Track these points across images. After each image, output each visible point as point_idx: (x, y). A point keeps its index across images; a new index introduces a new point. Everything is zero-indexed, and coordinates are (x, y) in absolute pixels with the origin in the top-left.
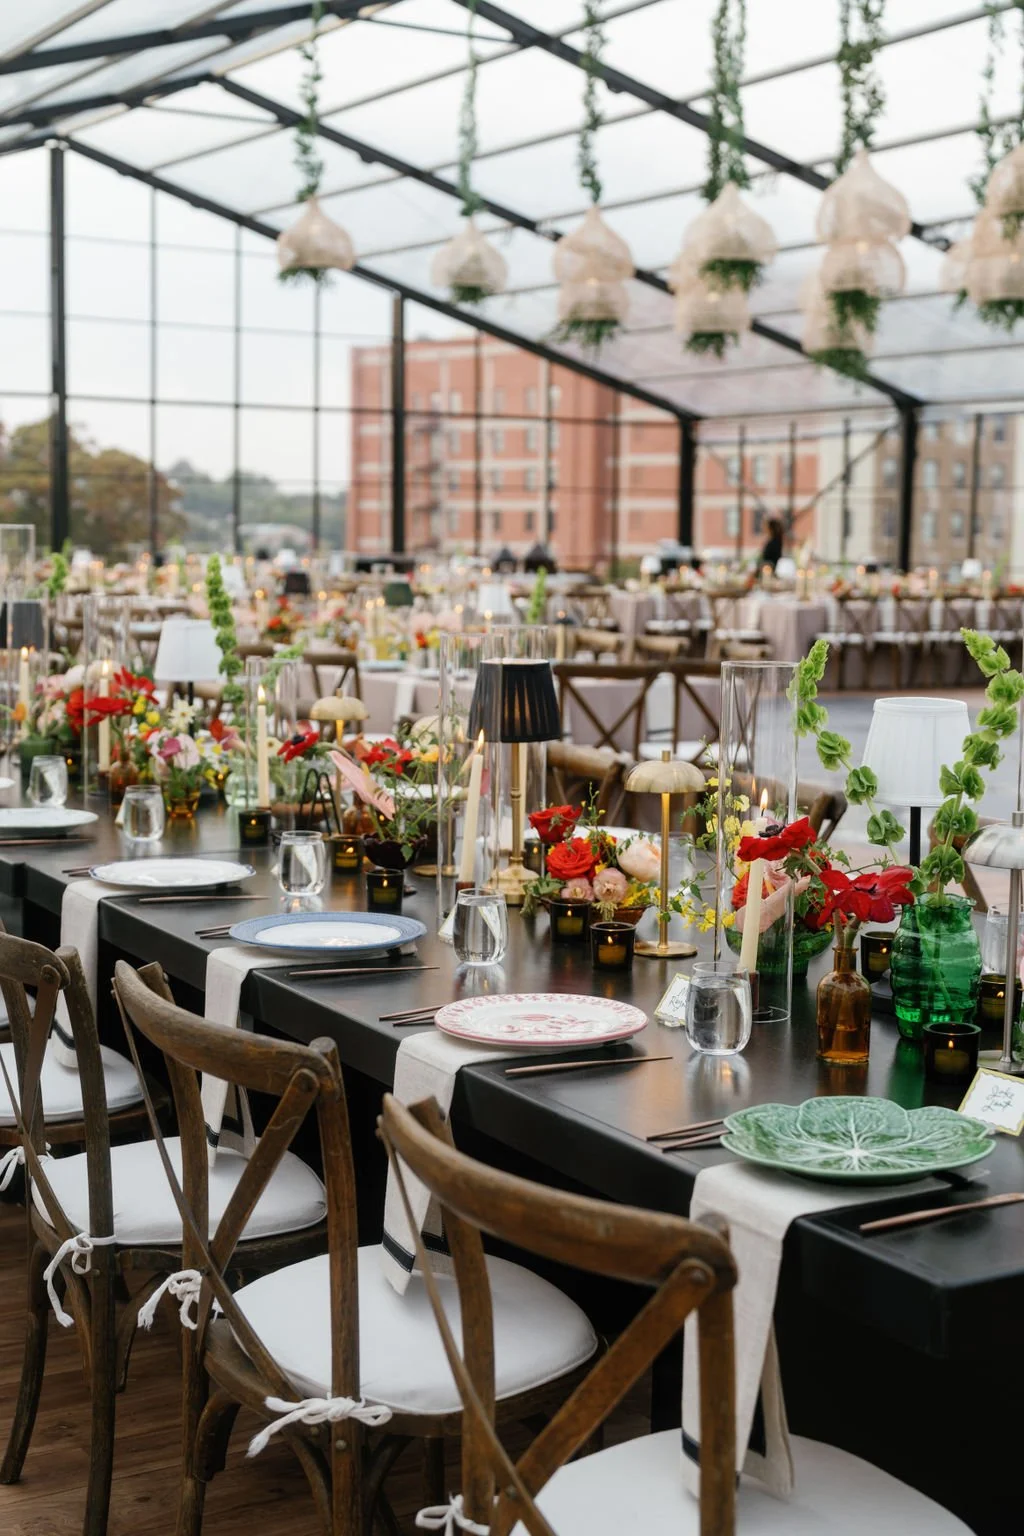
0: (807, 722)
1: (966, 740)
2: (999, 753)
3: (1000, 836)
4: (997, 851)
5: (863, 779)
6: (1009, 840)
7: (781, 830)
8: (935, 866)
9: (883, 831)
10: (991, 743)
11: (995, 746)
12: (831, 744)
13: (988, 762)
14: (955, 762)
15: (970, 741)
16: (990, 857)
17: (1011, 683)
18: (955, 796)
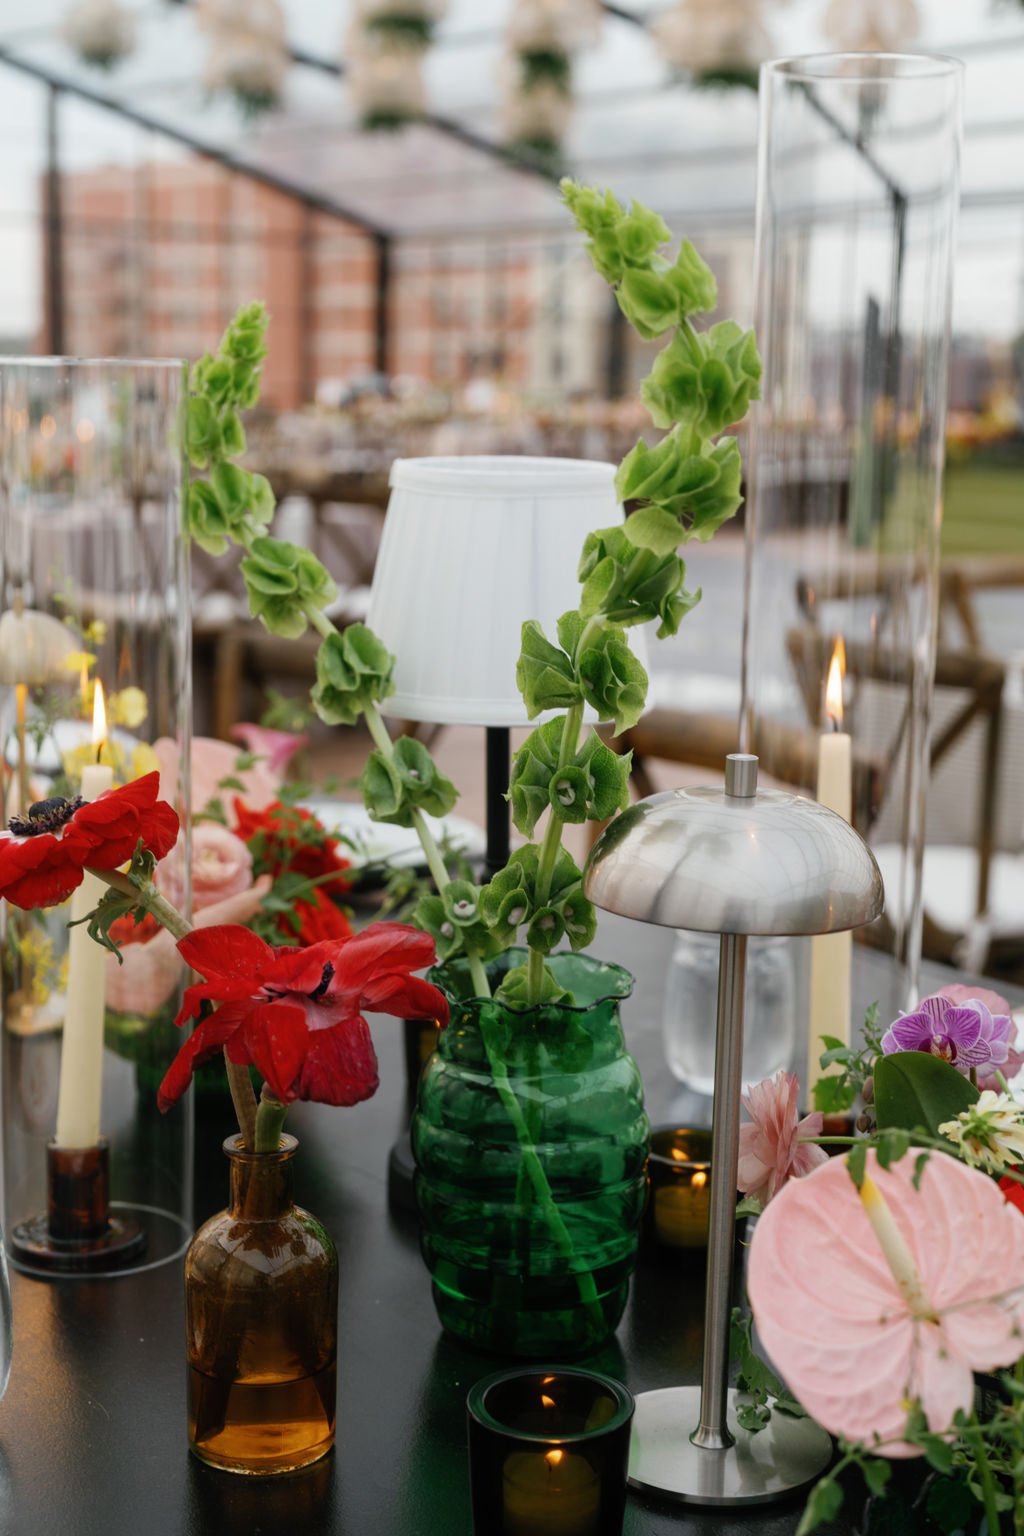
0: (215, 512)
1: (588, 549)
2: (686, 586)
3: (692, 830)
4: (683, 871)
5: (353, 659)
6: (716, 842)
7: (69, 813)
8: (516, 903)
9: (399, 794)
10: (661, 552)
11: (672, 564)
12: (276, 570)
13: (652, 613)
14: (560, 613)
15: (600, 547)
16: (659, 897)
17: (722, 358)
18: (564, 712)
